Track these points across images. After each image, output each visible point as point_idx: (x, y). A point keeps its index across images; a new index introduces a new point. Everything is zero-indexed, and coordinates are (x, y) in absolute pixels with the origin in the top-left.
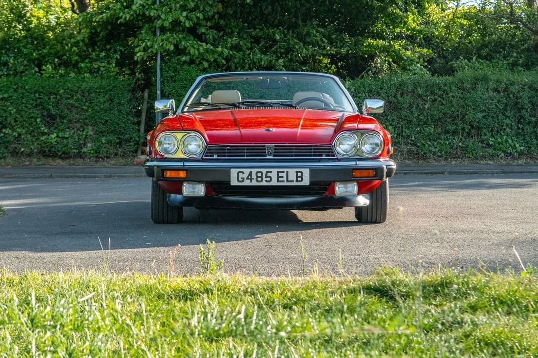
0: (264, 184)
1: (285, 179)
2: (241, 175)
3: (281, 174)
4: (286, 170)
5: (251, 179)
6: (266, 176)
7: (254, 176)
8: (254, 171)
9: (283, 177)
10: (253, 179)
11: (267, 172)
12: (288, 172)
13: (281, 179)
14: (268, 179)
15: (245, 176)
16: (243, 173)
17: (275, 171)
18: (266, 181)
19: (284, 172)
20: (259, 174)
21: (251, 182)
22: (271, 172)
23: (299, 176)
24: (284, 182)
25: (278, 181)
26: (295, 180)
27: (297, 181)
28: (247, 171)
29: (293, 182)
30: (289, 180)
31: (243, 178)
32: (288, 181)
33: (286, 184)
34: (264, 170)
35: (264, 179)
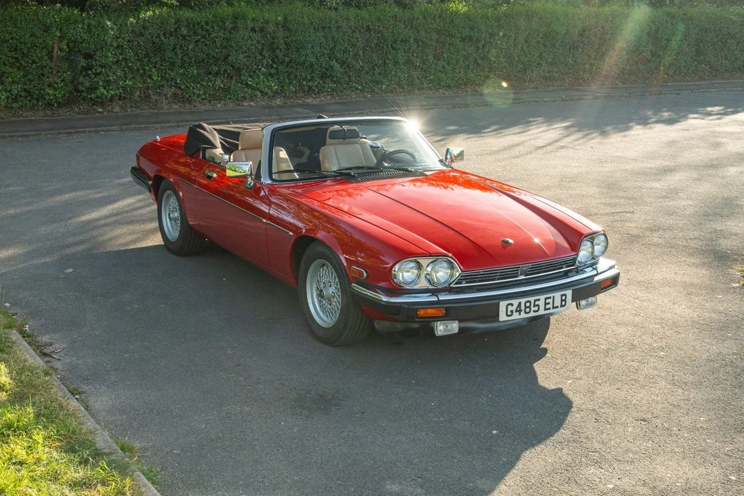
2: (510, 308)
3: (548, 301)
7: (523, 308)
8: (523, 300)
9: (549, 303)
10: (522, 311)
13: (548, 306)
14: (536, 308)
15: (514, 308)
16: (512, 305)
18: (534, 311)
19: (550, 298)
22: (539, 300)
24: (549, 309)
26: (559, 305)
28: (515, 302)
30: (555, 306)
34: (532, 299)
35: (533, 309)
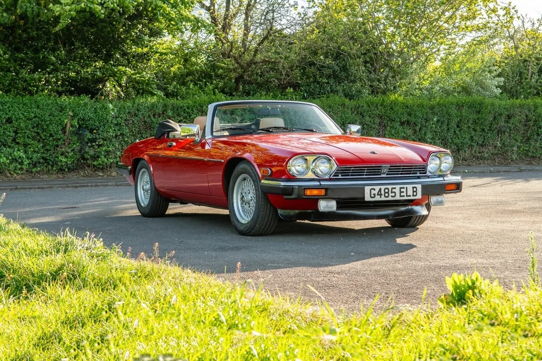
0: (390, 198)
1: (404, 194)
2: (373, 192)
4: (405, 186)
5: (381, 195)
6: (392, 192)
7: (383, 192)
10: (382, 195)
11: (392, 188)
12: (407, 188)
15: (376, 192)
17: (398, 187)
20: (387, 191)
21: (381, 197)
23: (415, 191)
25: (401, 196)
27: (413, 196)
29: (410, 196)
31: (374, 194)
32: (407, 196)
33: (406, 198)
